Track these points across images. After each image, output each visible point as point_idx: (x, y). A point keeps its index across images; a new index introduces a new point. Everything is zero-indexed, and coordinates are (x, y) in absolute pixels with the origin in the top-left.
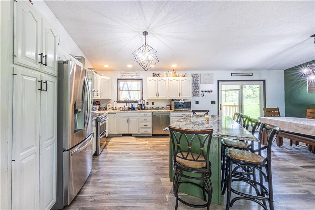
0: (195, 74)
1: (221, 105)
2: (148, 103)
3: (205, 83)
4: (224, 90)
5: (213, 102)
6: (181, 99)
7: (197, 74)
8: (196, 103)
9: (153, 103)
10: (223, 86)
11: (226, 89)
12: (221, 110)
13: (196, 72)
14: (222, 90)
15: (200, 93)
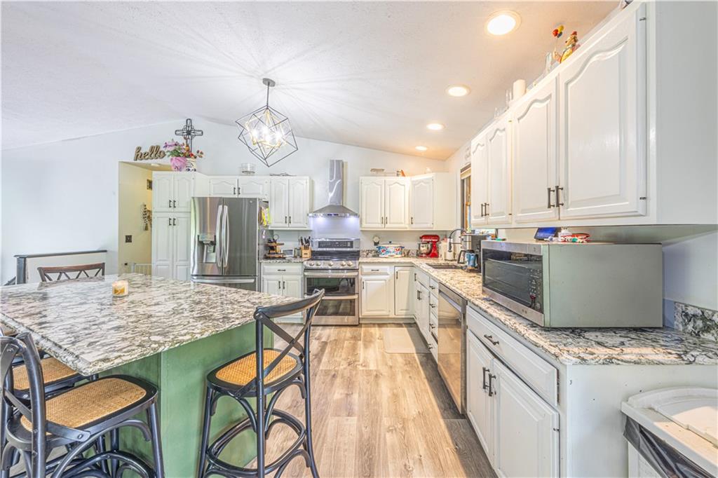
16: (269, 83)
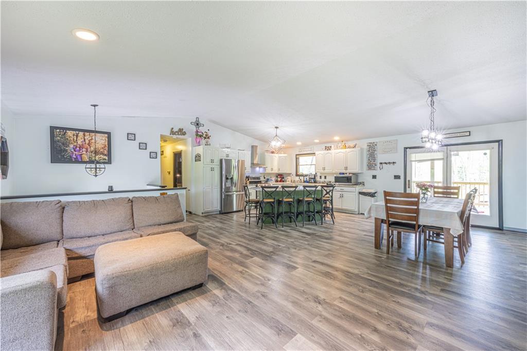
0: (371, 143)
1: (409, 181)
2: (321, 177)
3: (385, 152)
4: (414, 161)
5: (397, 177)
6: (347, 173)
7: (374, 143)
8: (373, 178)
9: (325, 177)
10: (413, 155)
11: (417, 159)
12: (409, 187)
13: (372, 140)
14: (411, 161)
15: (379, 165)
16: (277, 128)
